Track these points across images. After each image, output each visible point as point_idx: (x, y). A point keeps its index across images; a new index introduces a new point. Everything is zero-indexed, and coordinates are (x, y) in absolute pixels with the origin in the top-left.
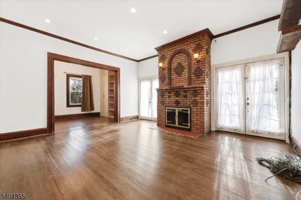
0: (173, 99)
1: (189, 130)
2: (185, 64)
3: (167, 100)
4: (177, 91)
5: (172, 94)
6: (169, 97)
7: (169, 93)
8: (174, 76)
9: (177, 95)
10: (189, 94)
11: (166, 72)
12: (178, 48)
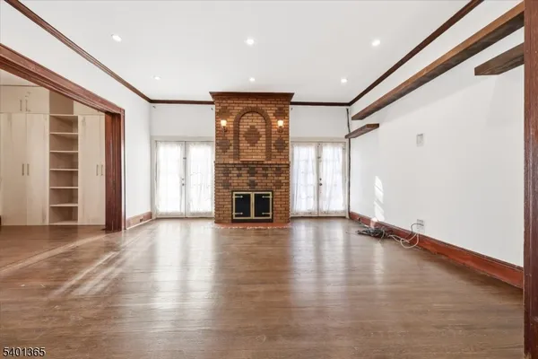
0: (246, 178)
1: (271, 221)
2: (262, 131)
3: (235, 181)
4: (252, 168)
5: (244, 172)
6: (239, 175)
7: (239, 169)
8: (244, 144)
9: (252, 172)
10: (269, 172)
11: (230, 136)
12: (252, 104)
